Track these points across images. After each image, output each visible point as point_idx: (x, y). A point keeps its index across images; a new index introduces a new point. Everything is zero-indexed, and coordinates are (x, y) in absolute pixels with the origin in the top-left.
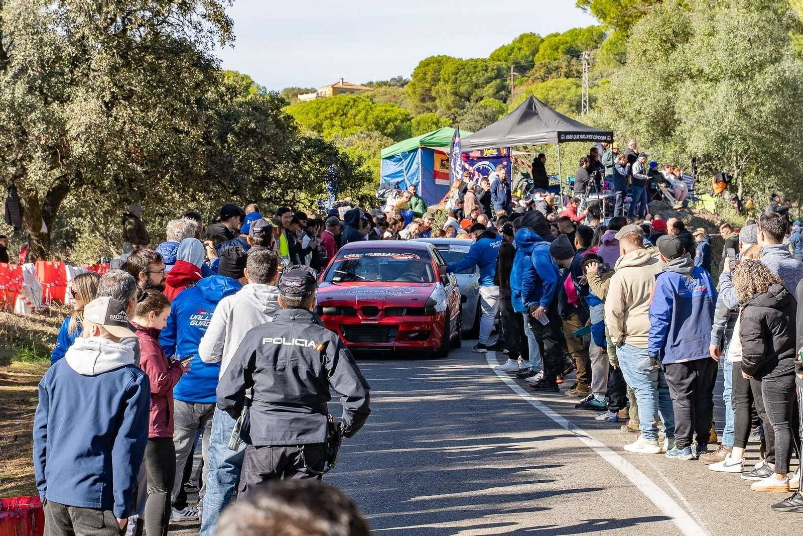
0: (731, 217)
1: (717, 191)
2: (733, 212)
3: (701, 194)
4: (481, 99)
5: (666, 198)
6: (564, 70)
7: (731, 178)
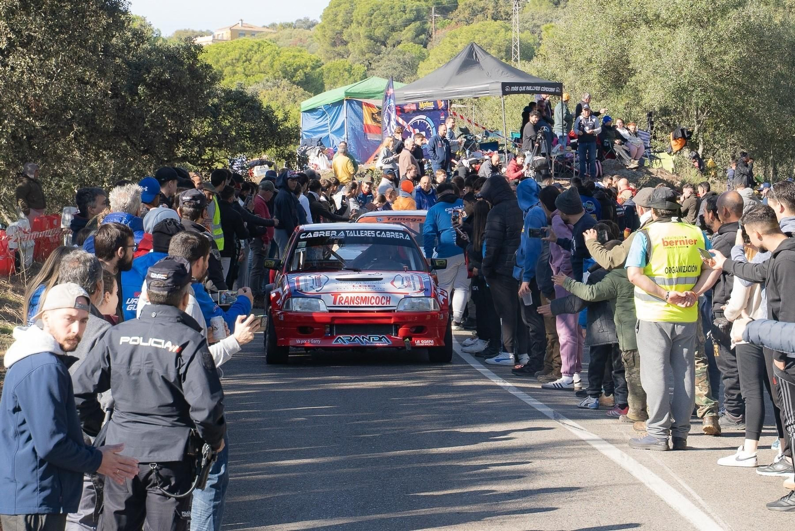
0: (692, 177)
1: (675, 149)
2: (694, 171)
3: (658, 152)
4: (399, 43)
5: (620, 156)
6: (490, 12)
7: (691, 133)
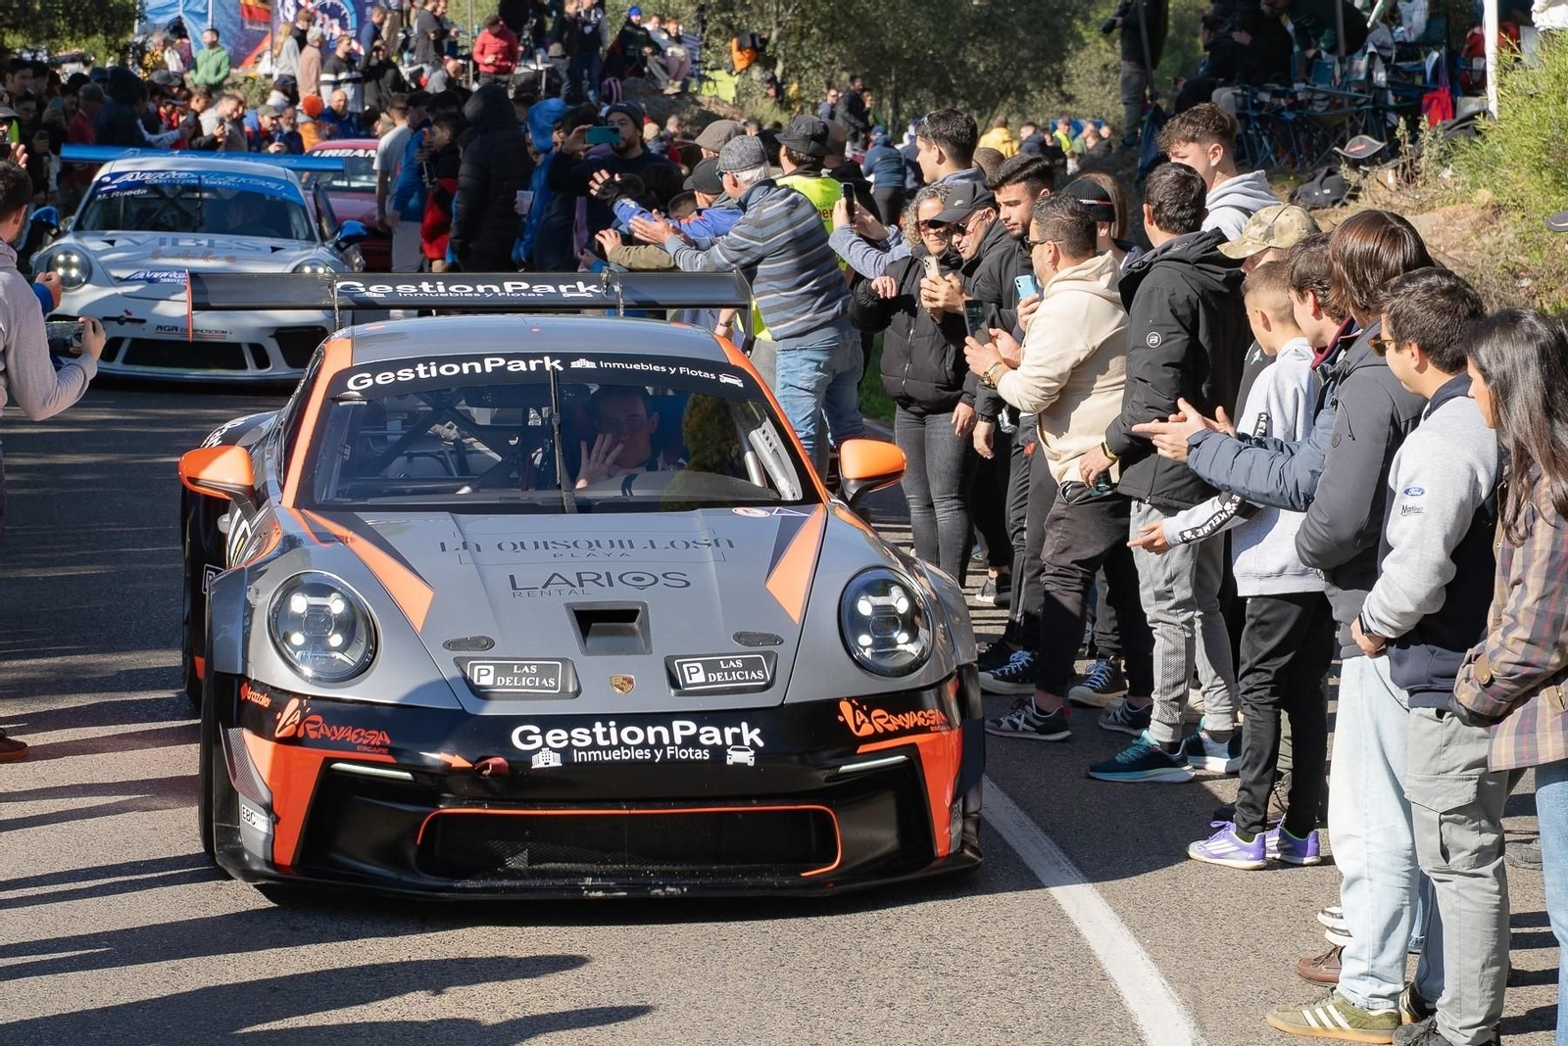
1: (740, 65)
2: (769, 103)
3: (712, 70)
5: (650, 72)
7: (765, 42)
